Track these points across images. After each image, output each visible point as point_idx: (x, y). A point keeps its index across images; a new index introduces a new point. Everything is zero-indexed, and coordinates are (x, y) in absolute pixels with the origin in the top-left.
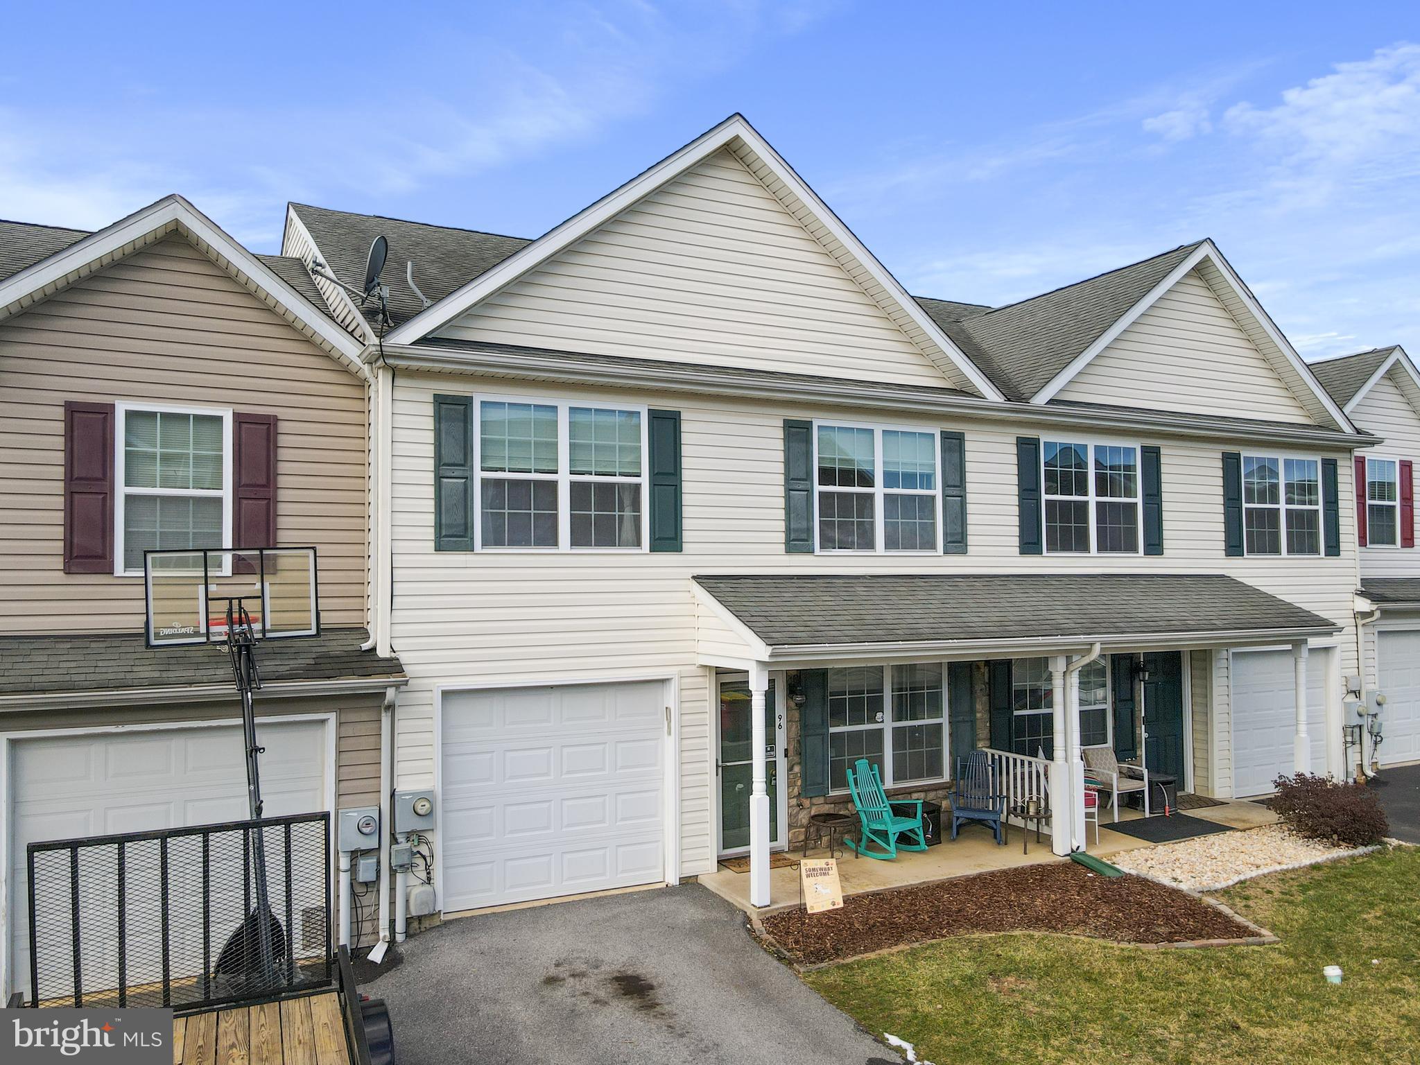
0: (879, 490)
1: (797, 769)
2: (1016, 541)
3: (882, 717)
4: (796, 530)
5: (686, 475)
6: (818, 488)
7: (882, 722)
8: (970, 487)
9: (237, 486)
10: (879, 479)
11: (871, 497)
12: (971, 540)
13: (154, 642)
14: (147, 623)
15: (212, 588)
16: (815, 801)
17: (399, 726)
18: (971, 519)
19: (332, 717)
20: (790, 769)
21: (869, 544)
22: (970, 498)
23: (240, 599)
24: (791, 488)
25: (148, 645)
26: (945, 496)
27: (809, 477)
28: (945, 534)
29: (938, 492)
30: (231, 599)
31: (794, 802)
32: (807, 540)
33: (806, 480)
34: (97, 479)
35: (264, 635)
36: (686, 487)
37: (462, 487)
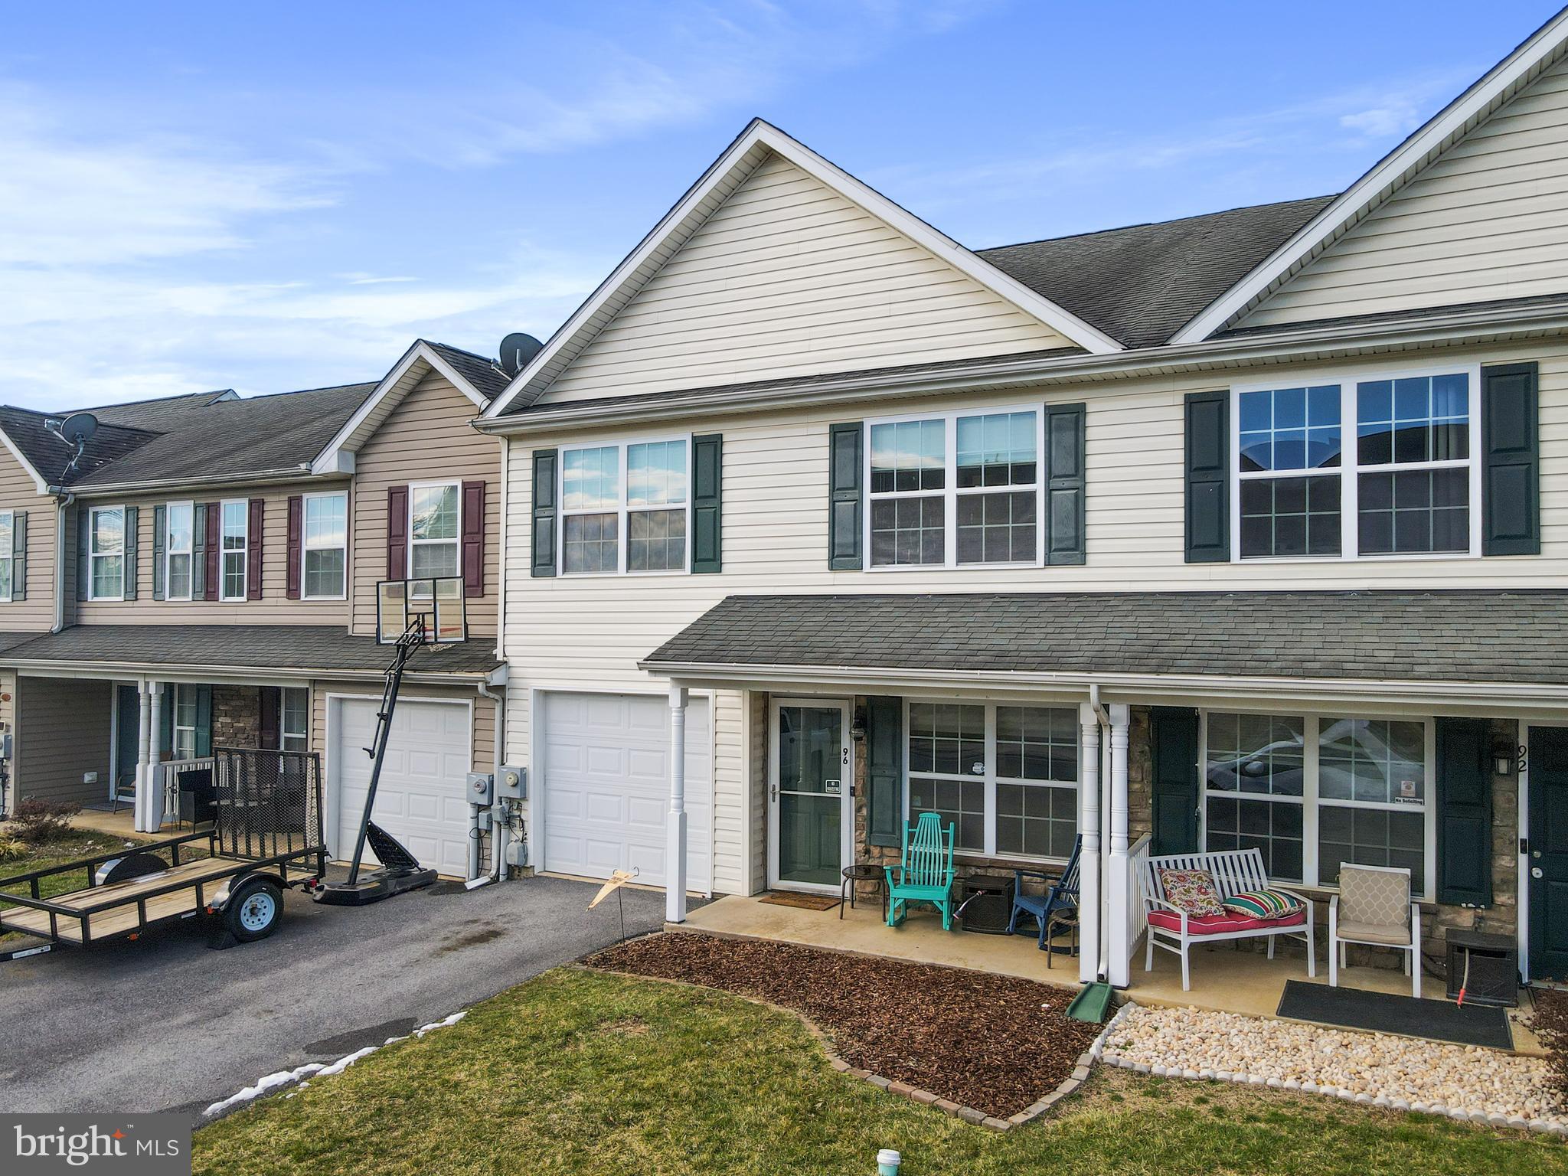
0: (951, 492)
1: (864, 812)
2: (1180, 544)
3: (983, 769)
4: (841, 545)
5: (726, 496)
6: (868, 496)
7: (983, 774)
8: (1090, 476)
9: (464, 533)
10: (951, 478)
11: (940, 500)
12: (1091, 546)
13: (382, 642)
14: (378, 630)
15: (410, 606)
16: (886, 851)
17: (509, 716)
18: (1091, 518)
19: (470, 702)
20: (858, 810)
21: (938, 557)
22: (1091, 490)
23: (423, 614)
24: (835, 499)
25: (378, 643)
26: (1049, 492)
27: (857, 484)
28: (1049, 540)
29: (1039, 487)
30: (418, 614)
31: (861, 847)
32: (854, 556)
33: (855, 488)
34: (400, 536)
35: (436, 640)
36: (726, 509)
37: (549, 523)
